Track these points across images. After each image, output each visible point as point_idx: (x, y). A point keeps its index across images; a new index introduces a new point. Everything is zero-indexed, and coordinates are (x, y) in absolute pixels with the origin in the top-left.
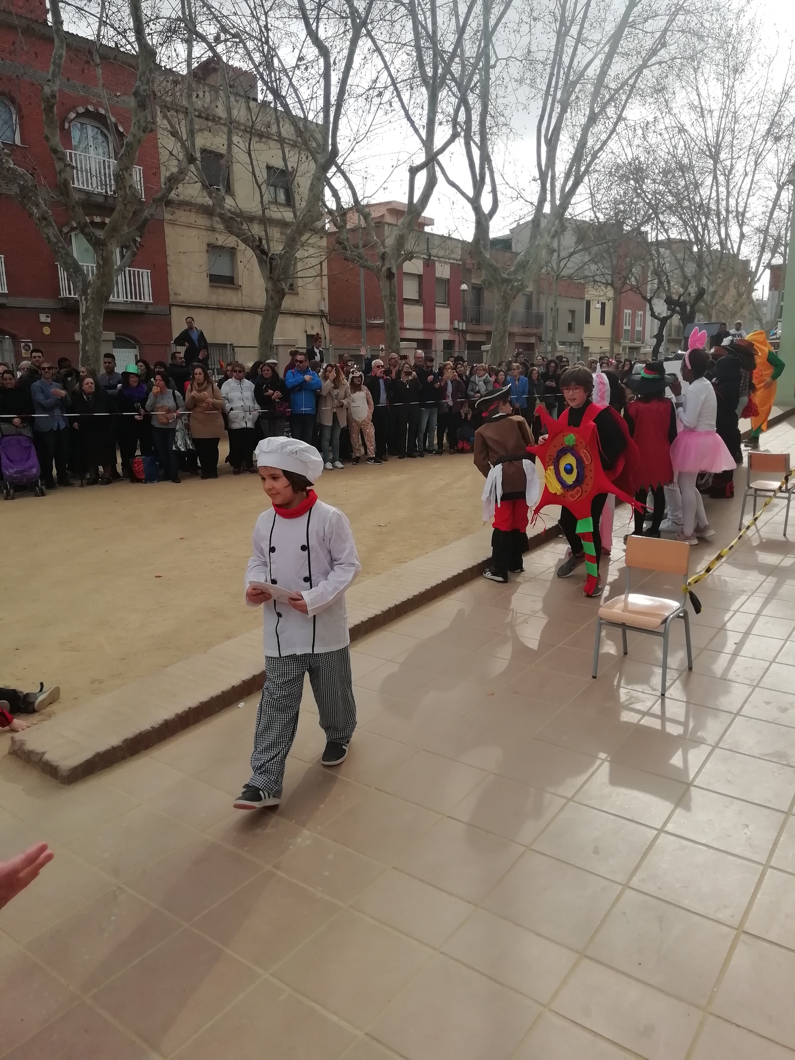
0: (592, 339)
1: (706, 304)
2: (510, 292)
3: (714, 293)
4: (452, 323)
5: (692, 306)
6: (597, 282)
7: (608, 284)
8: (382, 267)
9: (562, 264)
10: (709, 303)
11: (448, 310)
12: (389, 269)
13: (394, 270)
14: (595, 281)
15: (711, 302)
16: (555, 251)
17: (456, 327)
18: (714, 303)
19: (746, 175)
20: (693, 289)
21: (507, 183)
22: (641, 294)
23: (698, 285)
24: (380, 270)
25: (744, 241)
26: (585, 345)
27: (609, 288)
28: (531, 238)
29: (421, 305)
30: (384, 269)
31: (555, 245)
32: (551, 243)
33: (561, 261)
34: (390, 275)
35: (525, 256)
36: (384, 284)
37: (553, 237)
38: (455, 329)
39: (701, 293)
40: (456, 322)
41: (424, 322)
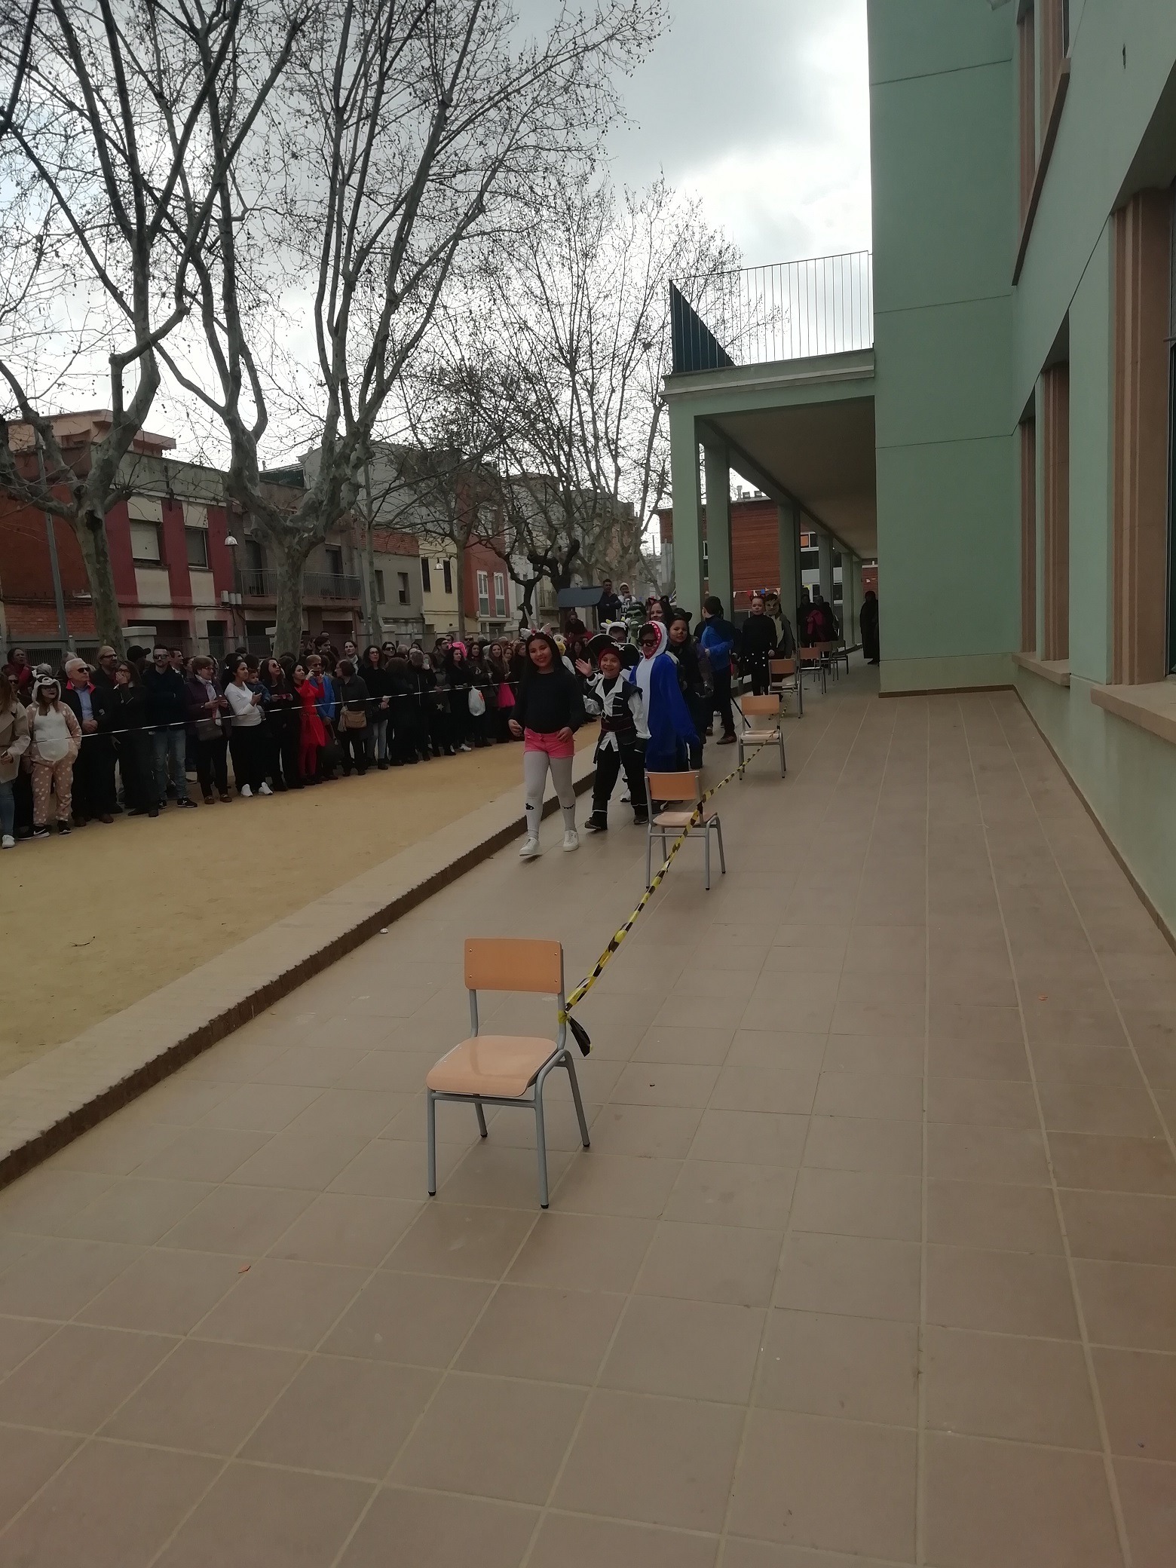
0: (436, 613)
1: (582, 559)
2: (298, 548)
3: (592, 548)
4: (218, 594)
5: (565, 566)
6: (431, 532)
7: (446, 535)
8: (77, 510)
9: (375, 506)
10: (586, 560)
11: (211, 576)
12: (91, 514)
13: (100, 515)
14: (425, 530)
15: (589, 560)
16: (360, 486)
17: (226, 600)
18: (593, 560)
19: (613, 391)
20: (563, 541)
21: (280, 388)
22: (494, 549)
23: (569, 535)
24: (74, 516)
25: (620, 477)
26: (427, 622)
27: (448, 540)
28: (322, 469)
29: (163, 569)
30: (82, 513)
31: (361, 479)
32: (354, 474)
33: (372, 502)
34: (93, 523)
35: (316, 495)
36: (83, 536)
37: (356, 467)
38: (224, 604)
39: (574, 546)
40: (226, 593)
41: (172, 594)
